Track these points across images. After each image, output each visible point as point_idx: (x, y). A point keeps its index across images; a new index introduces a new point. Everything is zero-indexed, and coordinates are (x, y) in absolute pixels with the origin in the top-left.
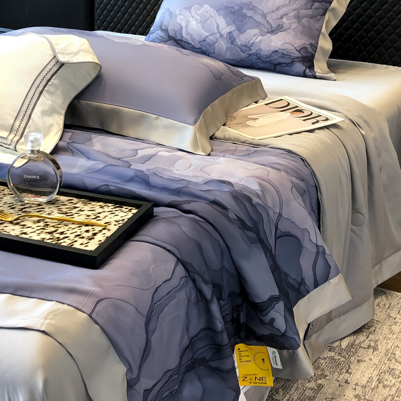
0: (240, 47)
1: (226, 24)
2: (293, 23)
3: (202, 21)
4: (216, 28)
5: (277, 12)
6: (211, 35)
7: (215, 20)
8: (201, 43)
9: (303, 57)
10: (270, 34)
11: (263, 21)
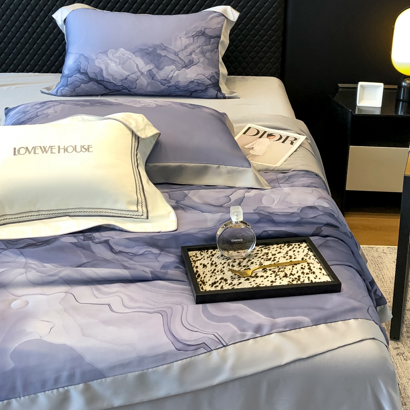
1: (145, 63)
2: (200, 57)
3: (121, 62)
4: (135, 68)
5: (186, 50)
9: (213, 84)
10: (184, 69)
11: (176, 59)
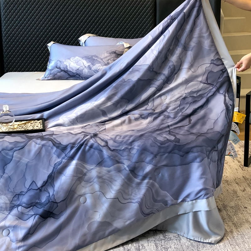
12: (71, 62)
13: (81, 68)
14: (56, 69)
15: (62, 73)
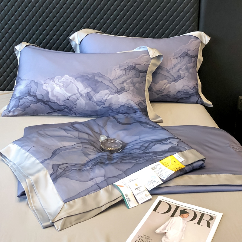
0: (96, 102)
6: (73, 95)
7: (75, 85)
8: (65, 101)
12: (55, 85)
13: (74, 97)
14: (28, 97)
15: (39, 104)
